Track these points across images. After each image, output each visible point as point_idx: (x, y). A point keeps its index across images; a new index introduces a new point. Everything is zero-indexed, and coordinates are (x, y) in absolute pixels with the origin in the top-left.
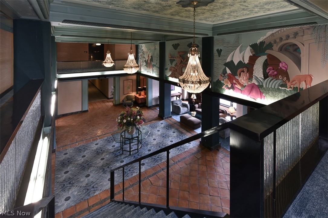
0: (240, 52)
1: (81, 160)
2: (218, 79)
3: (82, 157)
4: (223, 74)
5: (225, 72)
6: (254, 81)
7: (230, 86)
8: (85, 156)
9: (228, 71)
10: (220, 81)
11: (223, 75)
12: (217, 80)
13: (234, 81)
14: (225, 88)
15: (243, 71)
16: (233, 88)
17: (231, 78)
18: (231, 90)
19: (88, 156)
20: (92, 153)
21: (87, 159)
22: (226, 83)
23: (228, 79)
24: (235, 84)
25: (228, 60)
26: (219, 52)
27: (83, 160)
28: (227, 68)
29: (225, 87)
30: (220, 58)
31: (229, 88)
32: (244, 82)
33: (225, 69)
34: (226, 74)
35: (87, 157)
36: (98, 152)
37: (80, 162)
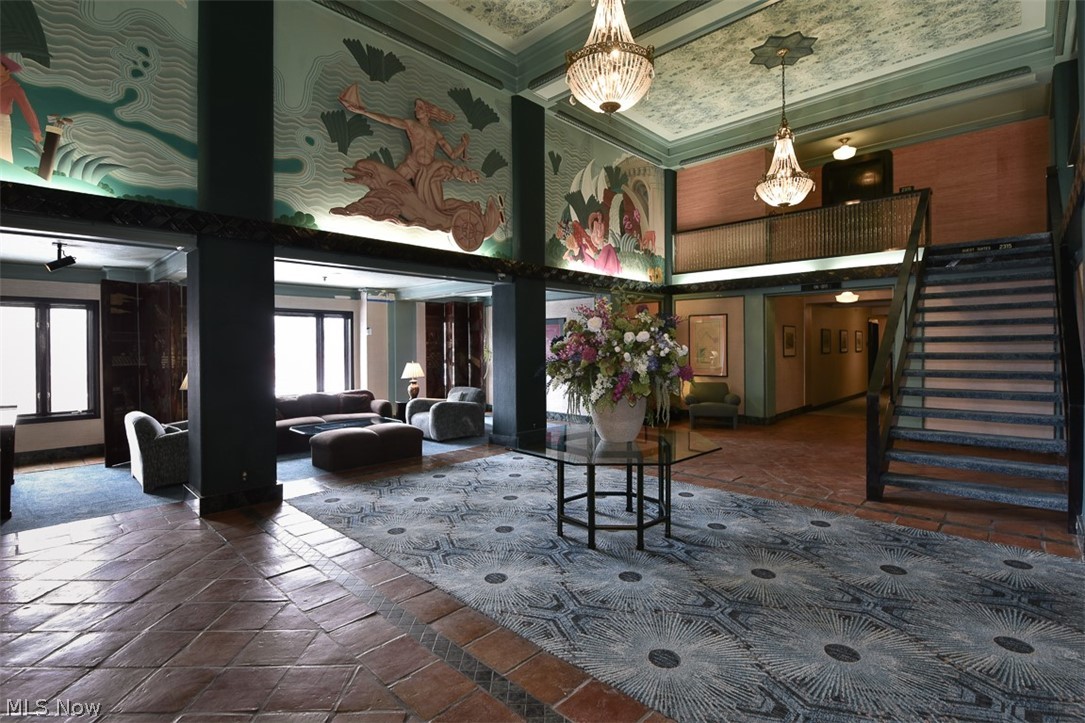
0: (593, 177)
1: (881, 649)
2: (554, 235)
3: (853, 656)
4: (564, 222)
5: (567, 218)
6: (611, 241)
7: (576, 253)
8: (829, 649)
9: (574, 217)
10: (558, 240)
11: (564, 225)
12: (551, 237)
13: (584, 242)
14: (568, 259)
15: (596, 219)
16: (581, 256)
17: (579, 233)
18: (580, 261)
19: (814, 637)
20: (772, 634)
21: (838, 624)
22: (571, 246)
23: (575, 234)
24: (586, 247)
25: (573, 189)
26: (556, 160)
27: (865, 642)
28: (571, 207)
29: (569, 255)
30: (558, 178)
31: (575, 258)
32: (598, 242)
33: (567, 211)
34: (570, 223)
35: (827, 632)
36: (733, 615)
37: (891, 639)
